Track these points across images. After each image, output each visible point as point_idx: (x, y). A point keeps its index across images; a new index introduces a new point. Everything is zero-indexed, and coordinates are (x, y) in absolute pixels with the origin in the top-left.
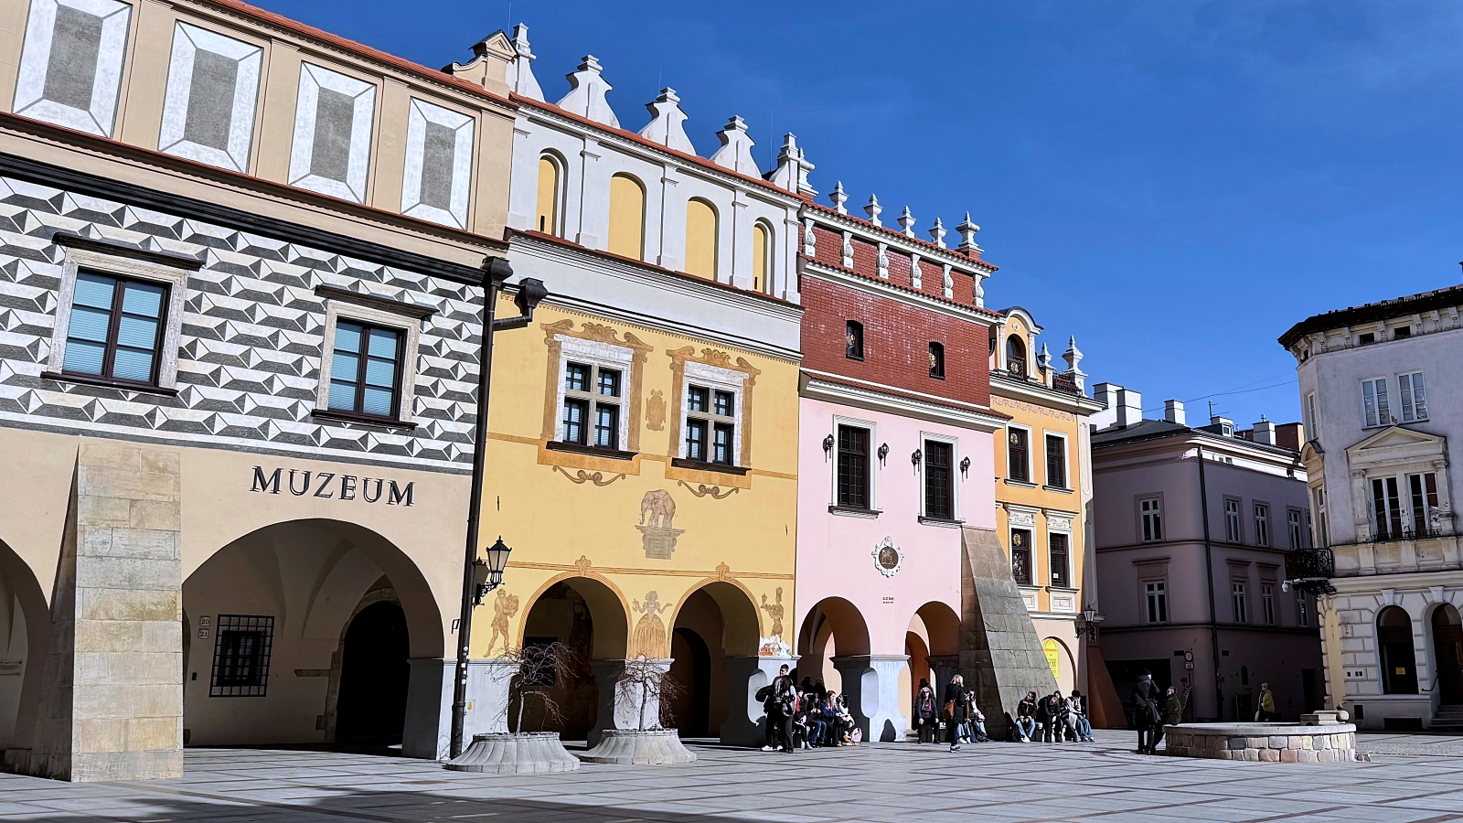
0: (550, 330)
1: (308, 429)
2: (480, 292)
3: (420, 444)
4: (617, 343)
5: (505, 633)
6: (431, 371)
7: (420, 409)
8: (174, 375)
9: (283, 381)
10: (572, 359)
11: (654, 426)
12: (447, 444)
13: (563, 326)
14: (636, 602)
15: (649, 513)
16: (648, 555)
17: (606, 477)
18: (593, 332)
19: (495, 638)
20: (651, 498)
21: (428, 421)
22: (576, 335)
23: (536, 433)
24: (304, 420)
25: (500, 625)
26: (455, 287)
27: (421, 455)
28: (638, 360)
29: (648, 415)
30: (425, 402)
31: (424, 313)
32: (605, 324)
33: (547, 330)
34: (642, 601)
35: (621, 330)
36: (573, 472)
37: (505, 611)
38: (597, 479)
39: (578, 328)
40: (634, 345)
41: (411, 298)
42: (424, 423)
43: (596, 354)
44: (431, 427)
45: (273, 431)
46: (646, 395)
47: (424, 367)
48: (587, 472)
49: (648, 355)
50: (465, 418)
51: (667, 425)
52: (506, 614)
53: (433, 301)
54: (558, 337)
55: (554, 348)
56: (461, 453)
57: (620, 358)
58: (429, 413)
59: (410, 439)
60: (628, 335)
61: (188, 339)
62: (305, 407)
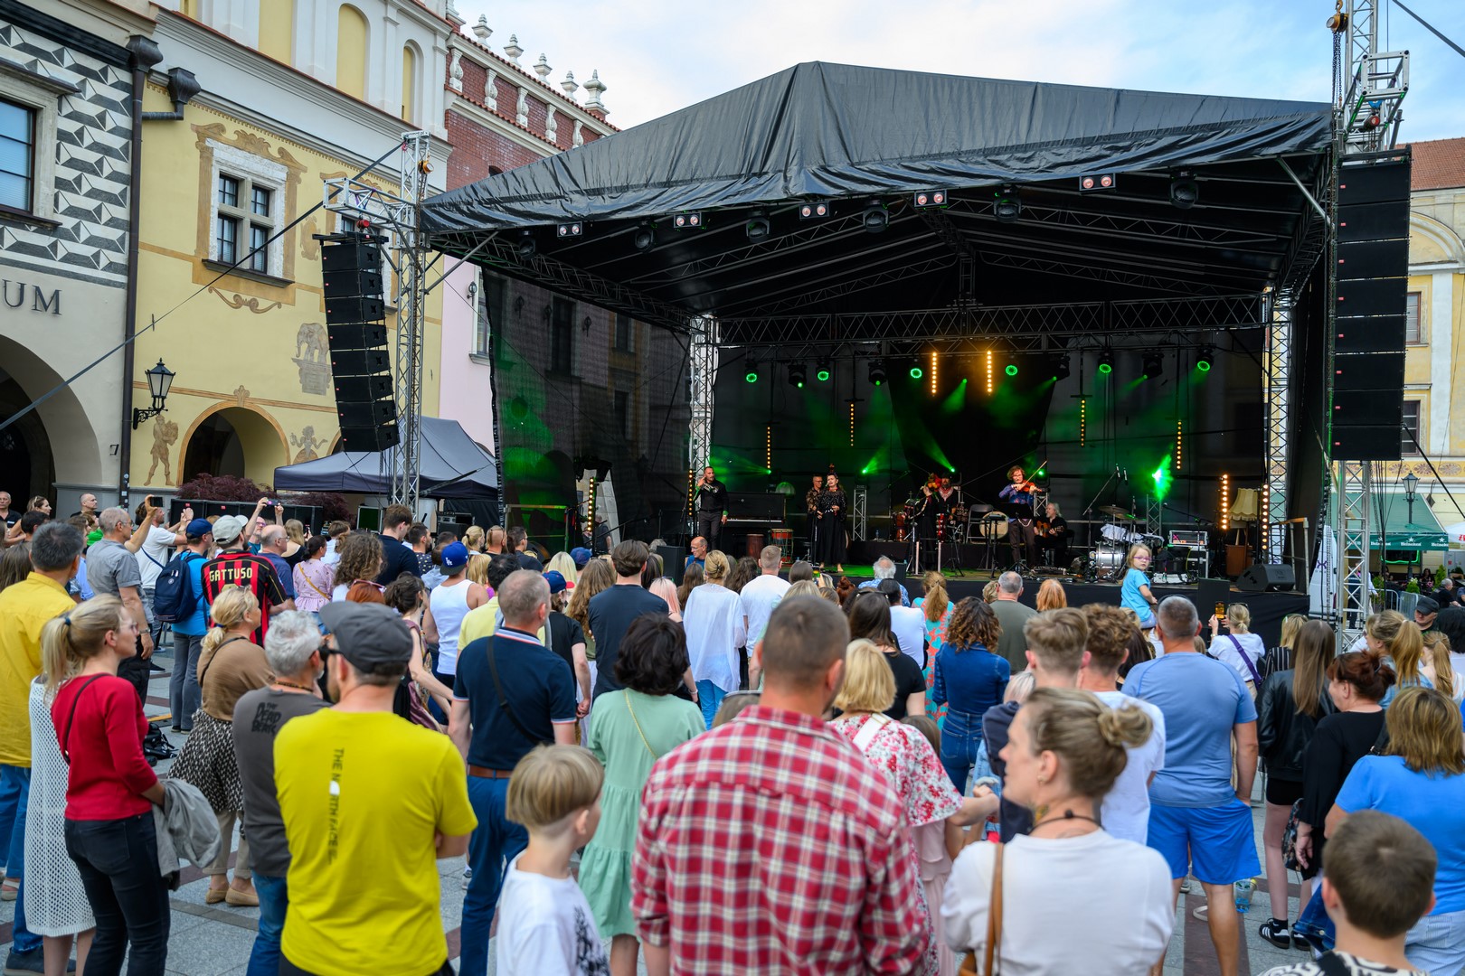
0: (203, 133)
2: (125, 77)
3: (65, 247)
4: (273, 159)
5: (165, 461)
6: (72, 163)
7: (63, 206)
10: (225, 169)
11: (310, 254)
12: (95, 250)
13: (215, 130)
14: (294, 437)
15: (304, 347)
16: (305, 390)
17: (263, 304)
18: (245, 142)
19: (155, 466)
20: (307, 331)
21: (74, 221)
22: (228, 143)
23: (190, 248)
25: (160, 452)
26: (96, 65)
27: (66, 259)
28: (293, 180)
29: (303, 242)
30: (68, 199)
31: (62, 92)
32: (259, 134)
33: (198, 132)
34: (300, 436)
35: (275, 144)
36: (230, 296)
37: (165, 438)
38: (253, 305)
39: (230, 134)
40: (288, 163)
41: (45, 69)
42: (68, 223)
43: (250, 166)
44: (77, 228)
47: (64, 157)
48: (244, 297)
49: (302, 175)
50: (113, 222)
52: (166, 442)
53: (73, 79)
54: (209, 143)
55: (206, 154)
56: (111, 263)
57: (274, 174)
58: (72, 211)
59: (53, 239)
60: (281, 151)
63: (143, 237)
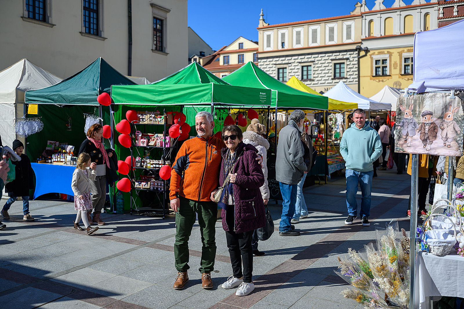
0: (371, 55)
1: (331, 81)
2: (357, 52)
3: (349, 80)
4: (385, 54)
6: (349, 68)
7: (348, 75)
8: (313, 77)
9: (327, 75)
10: (376, 59)
11: (395, 68)
12: (353, 80)
13: (374, 54)
15: (395, 86)
17: (384, 80)
18: (380, 53)
20: (396, 83)
22: (376, 55)
23: (369, 74)
24: (331, 80)
26: (352, 53)
27: (349, 82)
28: (391, 56)
29: (394, 66)
30: (349, 73)
31: (347, 59)
32: (382, 51)
35: (386, 51)
36: (378, 80)
39: (376, 53)
41: (345, 57)
42: (348, 77)
43: (381, 57)
44: (350, 77)
45: (326, 83)
46: (393, 63)
48: (381, 80)
49: (393, 54)
50: (356, 75)
51: (398, 68)
53: (349, 56)
55: (372, 58)
56: (356, 81)
57: (386, 56)
58: (350, 75)
59: (347, 80)
60: (388, 52)
61: (314, 72)
62: (330, 78)
63: (361, 75)
